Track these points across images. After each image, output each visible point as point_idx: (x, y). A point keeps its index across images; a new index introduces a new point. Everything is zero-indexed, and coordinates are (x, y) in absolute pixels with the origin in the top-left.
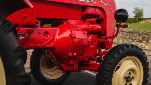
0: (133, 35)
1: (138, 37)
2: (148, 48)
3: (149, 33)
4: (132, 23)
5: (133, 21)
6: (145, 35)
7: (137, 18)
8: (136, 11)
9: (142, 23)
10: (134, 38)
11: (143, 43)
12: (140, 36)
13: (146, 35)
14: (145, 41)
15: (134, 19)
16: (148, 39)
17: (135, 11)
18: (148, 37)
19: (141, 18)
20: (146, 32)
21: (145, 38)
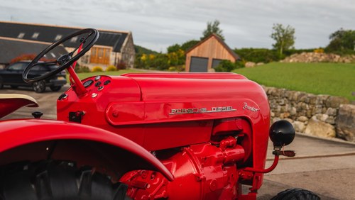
0: (278, 102)
1: (287, 107)
2: (311, 132)
3: (312, 98)
4: (268, 62)
5: (271, 57)
6: (304, 104)
7: (279, 49)
8: (278, 34)
9: (291, 61)
10: (279, 108)
11: (299, 120)
12: (292, 105)
13: (306, 103)
14: (305, 118)
15: (273, 50)
16: (311, 112)
17: (275, 34)
18: (311, 109)
19: (290, 48)
20: (305, 97)
21: (305, 111)
